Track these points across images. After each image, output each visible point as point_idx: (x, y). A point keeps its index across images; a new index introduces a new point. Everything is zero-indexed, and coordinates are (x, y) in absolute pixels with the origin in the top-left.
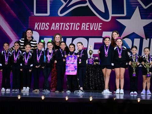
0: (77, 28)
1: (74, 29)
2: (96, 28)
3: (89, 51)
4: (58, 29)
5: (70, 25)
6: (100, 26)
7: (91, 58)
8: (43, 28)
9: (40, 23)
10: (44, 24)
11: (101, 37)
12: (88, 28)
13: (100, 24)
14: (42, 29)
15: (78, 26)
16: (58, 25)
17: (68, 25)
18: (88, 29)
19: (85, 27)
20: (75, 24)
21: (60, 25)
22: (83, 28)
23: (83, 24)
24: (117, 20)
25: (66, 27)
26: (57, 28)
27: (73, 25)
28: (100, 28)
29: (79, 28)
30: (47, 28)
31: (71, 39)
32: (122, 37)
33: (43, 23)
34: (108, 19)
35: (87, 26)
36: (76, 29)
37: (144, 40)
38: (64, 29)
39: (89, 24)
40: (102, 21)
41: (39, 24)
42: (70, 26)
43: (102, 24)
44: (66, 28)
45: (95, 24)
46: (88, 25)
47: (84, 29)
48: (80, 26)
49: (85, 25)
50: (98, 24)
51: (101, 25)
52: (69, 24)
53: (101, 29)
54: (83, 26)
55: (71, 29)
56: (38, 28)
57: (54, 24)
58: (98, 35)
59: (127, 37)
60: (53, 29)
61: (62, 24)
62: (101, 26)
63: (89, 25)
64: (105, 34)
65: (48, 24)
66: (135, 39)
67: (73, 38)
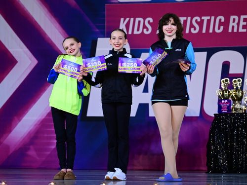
0: (219, 29)
1: (211, 31)
5: (202, 21)
8: (138, 30)
9: (132, 20)
10: (141, 20)
12: (244, 27)
14: (136, 32)
15: (221, 24)
17: (196, 21)
18: (245, 30)
19: (238, 24)
20: (213, 18)
22: (233, 27)
23: (232, 17)
25: (192, 26)
27: (209, 21)
29: (222, 28)
30: (147, 30)
31: (205, 54)
33: (137, 20)
36: (217, 31)
38: (187, 31)
41: (129, 22)
42: (201, 24)
44: (192, 29)
46: (245, 20)
47: (235, 30)
48: (226, 24)
49: (236, 22)
52: (199, 20)
54: (231, 24)
55: (204, 31)
56: (128, 30)
61: (182, 19)
65: (149, 22)
67: (210, 53)
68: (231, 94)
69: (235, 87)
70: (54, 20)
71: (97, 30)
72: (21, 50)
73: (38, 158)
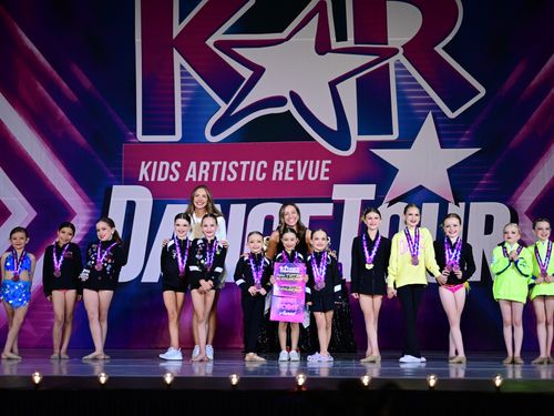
0: (261, 176)
1: (251, 179)
2: (313, 175)
4: (206, 179)
5: (241, 166)
6: (324, 170)
8: (163, 176)
9: (155, 163)
10: (167, 164)
11: (329, 200)
12: (290, 174)
13: (324, 162)
14: (160, 179)
15: (263, 170)
16: (205, 167)
17: (234, 166)
18: (291, 179)
19: (284, 171)
20: (254, 163)
21: (212, 167)
22: (278, 174)
23: (276, 163)
24: (374, 151)
25: (228, 172)
26: (204, 175)
27: (249, 167)
28: (326, 174)
29: (264, 175)
30: (174, 176)
31: (243, 207)
32: (388, 198)
33: (162, 163)
34: (347, 148)
35: (288, 170)
36: (258, 178)
37: (451, 206)
38: (223, 179)
39: (294, 162)
40: (329, 155)
41: (152, 165)
42: (239, 169)
43: (329, 162)
44: (229, 176)
45: (312, 162)
46: (291, 166)
47: (280, 178)
48: (269, 171)
49: (282, 168)
50: (318, 162)
51: (327, 166)
52: (237, 165)
53: (327, 178)
54: (275, 171)
55: (243, 179)
56: (150, 177)
57: (193, 164)
58: (320, 193)
60: (191, 179)
61: (216, 164)
62: (328, 170)
63: (294, 166)
64: (339, 192)
65: (176, 166)
66: (424, 204)
67: (250, 205)
70: (58, 162)
71: (112, 176)
72: (14, 199)
73: (35, 335)
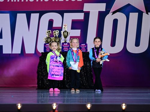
1: (42, 0)
3: (64, 32)
7: (66, 42)
11: (82, 11)
37: (144, 14)
59: (119, 10)
64: (87, 7)
66: (130, 13)
68: (52, 40)
69: (55, 36)
